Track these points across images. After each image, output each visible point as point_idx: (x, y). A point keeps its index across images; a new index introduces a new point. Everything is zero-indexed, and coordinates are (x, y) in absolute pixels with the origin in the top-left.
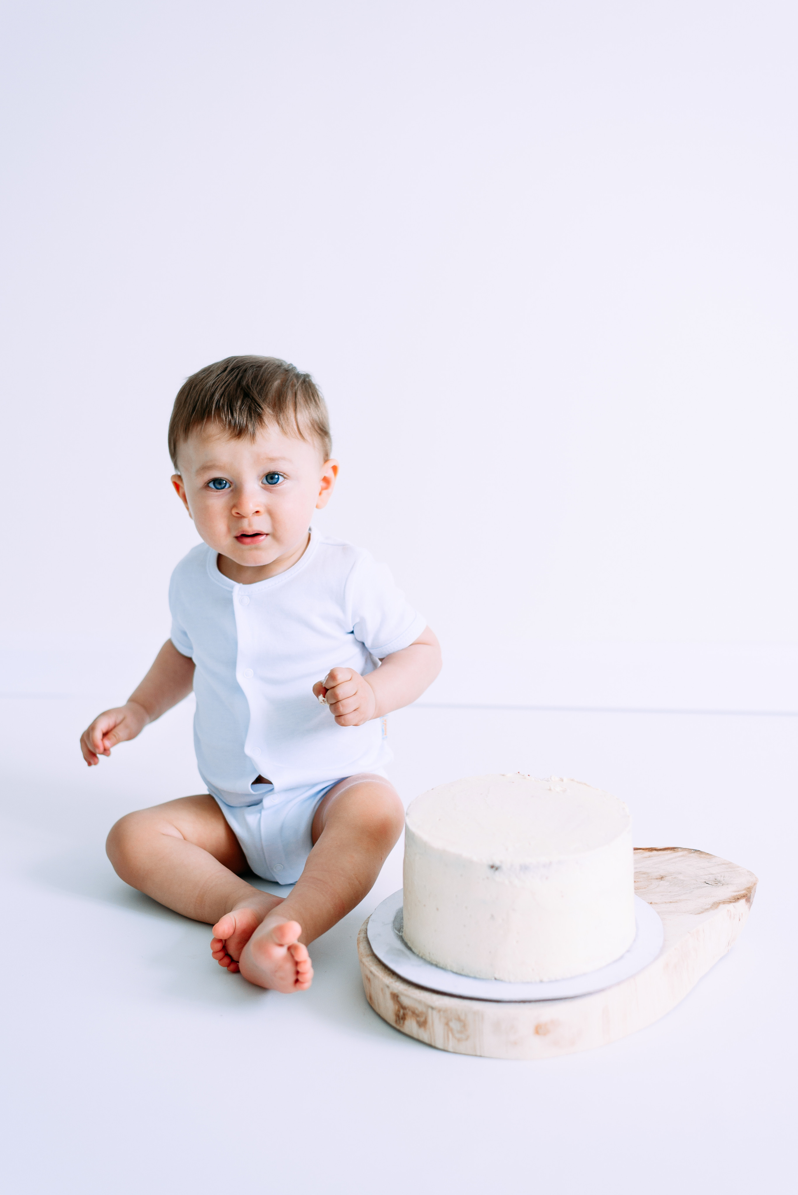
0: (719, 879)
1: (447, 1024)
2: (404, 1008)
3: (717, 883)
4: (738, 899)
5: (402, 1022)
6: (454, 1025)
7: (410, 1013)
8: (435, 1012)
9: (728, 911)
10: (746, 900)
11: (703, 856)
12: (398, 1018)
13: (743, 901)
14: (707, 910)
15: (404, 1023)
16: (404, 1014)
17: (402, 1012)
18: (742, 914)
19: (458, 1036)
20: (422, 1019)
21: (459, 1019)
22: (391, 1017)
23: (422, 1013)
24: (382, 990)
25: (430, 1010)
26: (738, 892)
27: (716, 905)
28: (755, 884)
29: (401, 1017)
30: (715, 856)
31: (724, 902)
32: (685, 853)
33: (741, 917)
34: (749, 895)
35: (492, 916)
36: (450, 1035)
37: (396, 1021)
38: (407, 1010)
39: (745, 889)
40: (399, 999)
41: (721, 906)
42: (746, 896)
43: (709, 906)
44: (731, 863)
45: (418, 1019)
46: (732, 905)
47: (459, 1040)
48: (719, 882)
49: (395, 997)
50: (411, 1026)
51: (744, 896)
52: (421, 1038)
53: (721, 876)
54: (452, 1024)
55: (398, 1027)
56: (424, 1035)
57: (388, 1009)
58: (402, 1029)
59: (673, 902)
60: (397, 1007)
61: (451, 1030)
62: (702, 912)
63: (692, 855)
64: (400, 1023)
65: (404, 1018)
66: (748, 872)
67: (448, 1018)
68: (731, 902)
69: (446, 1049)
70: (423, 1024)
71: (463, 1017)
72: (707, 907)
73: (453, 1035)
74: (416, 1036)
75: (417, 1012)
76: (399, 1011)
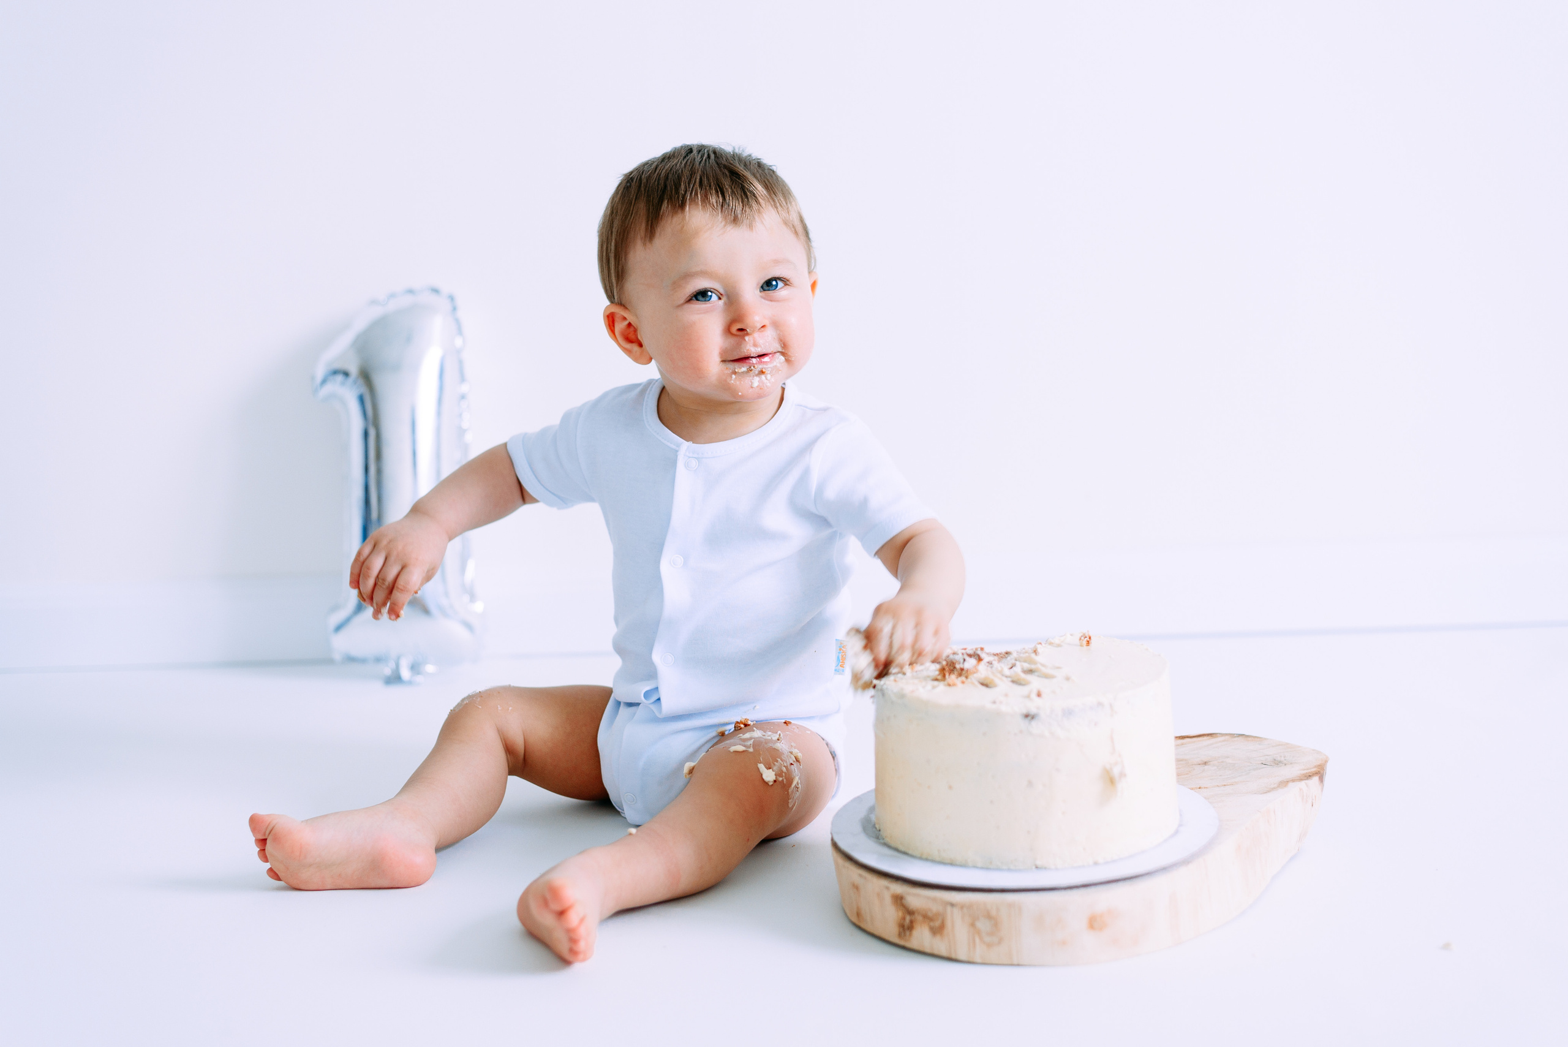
0: (1279, 759)
1: (973, 925)
2: (910, 912)
3: (1277, 763)
4: (1310, 776)
5: (908, 933)
6: (983, 925)
7: (919, 918)
8: (956, 911)
9: (1300, 789)
10: (1319, 778)
11: (1250, 739)
12: (901, 930)
13: (1316, 779)
14: (1273, 789)
15: (910, 935)
16: (911, 922)
17: (908, 918)
18: (1315, 796)
19: (987, 939)
20: (937, 924)
21: (989, 917)
22: (890, 931)
23: (938, 914)
24: (878, 895)
25: (949, 908)
26: (1308, 769)
27: (1284, 784)
28: (1326, 762)
29: (906, 929)
30: (1265, 739)
31: (1293, 781)
32: (1227, 737)
33: (1314, 801)
34: (1322, 772)
35: (1030, 784)
36: (977, 940)
37: (900, 935)
38: (916, 915)
39: (1315, 767)
40: (904, 901)
41: (1291, 784)
42: (1319, 773)
43: (1276, 786)
44: (1288, 744)
45: (932, 924)
46: (1303, 782)
47: (989, 945)
48: (1280, 762)
49: (898, 900)
50: (921, 936)
51: (1316, 773)
52: (936, 952)
53: (1281, 756)
54: (979, 924)
55: (902, 943)
56: (940, 946)
57: (886, 919)
58: (908, 945)
59: (1227, 785)
60: (900, 914)
61: (979, 932)
62: (1269, 792)
63: (1236, 739)
64: (905, 935)
65: (911, 928)
66: (1313, 750)
67: (973, 917)
68: (1301, 780)
69: (971, 960)
70: (938, 930)
71: (994, 913)
72: (1272, 786)
73: (981, 939)
74: (928, 950)
75: (930, 914)
76: (904, 919)
